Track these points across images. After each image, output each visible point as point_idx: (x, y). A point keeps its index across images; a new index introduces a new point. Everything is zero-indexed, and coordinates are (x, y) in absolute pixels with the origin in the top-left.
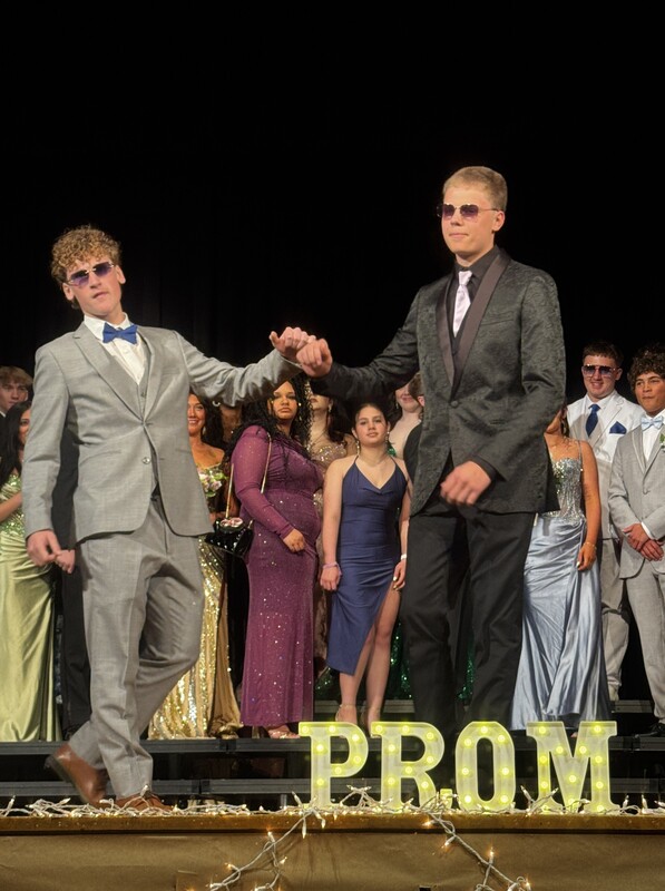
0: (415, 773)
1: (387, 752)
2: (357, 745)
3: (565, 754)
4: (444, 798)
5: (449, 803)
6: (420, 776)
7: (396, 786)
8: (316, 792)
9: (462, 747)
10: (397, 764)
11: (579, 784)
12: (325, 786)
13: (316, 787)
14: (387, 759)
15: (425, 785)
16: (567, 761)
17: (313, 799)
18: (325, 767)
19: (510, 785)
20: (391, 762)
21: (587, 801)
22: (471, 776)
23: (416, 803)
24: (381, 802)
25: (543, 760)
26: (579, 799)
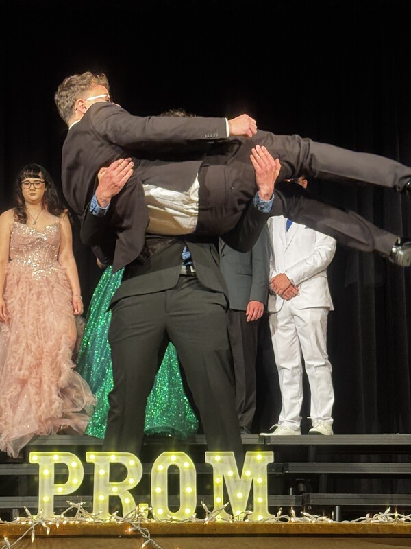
0: (119, 492)
1: (98, 476)
2: (75, 470)
3: (235, 476)
4: (142, 510)
5: (145, 514)
6: (123, 494)
7: (104, 501)
8: (43, 507)
9: (156, 471)
10: (105, 485)
11: (244, 499)
12: (49, 502)
13: (43, 502)
14: (98, 481)
15: (127, 500)
16: (235, 482)
17: (40, 512)
18: (50, 487)
19: (192, 500)
20: (102, 483)
21: (250, 512)
22: (163, 493)
23: (120, 515)
24: (93, 514)
25: (217, 481)
26: (244, 511)
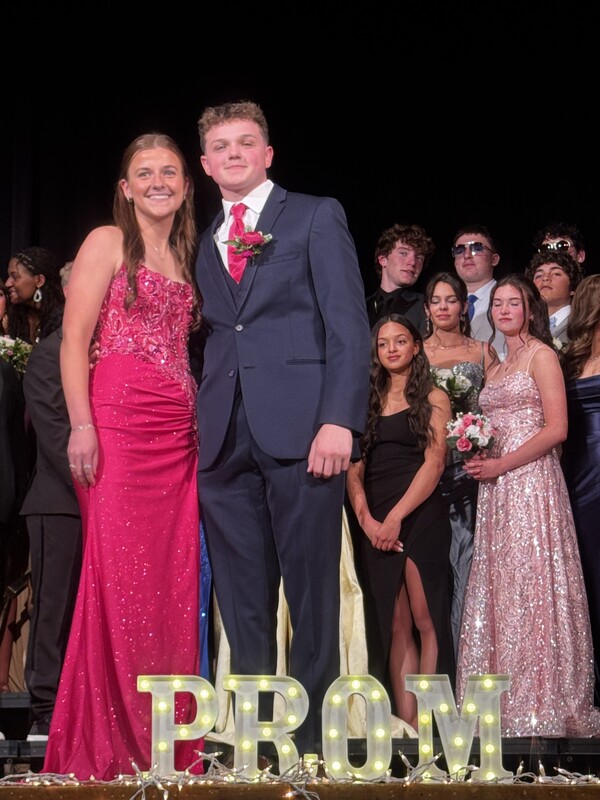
0: (274, 736)
1: (242, 709)
2: (206, 702)
3: (450, 713)
4: (308, 765)
5: (313, 770)
6: (280, 739)
7: (251, 750)
8: (158, 759)
9: (330, 704)
10: (253, 725)
11: (466, 747)
12: (168, 751)
13: (158, 751)
14: (241, 718)
15: (286, 749)
16: (452, 720)
18: (169, 729)
19: (386, 749)
20: (246, 722)
21: (475, 768)
22: (341, 737)
23: (275, 771)
24: (235, 770)
25: (424, 719)
26: (466, 765)
